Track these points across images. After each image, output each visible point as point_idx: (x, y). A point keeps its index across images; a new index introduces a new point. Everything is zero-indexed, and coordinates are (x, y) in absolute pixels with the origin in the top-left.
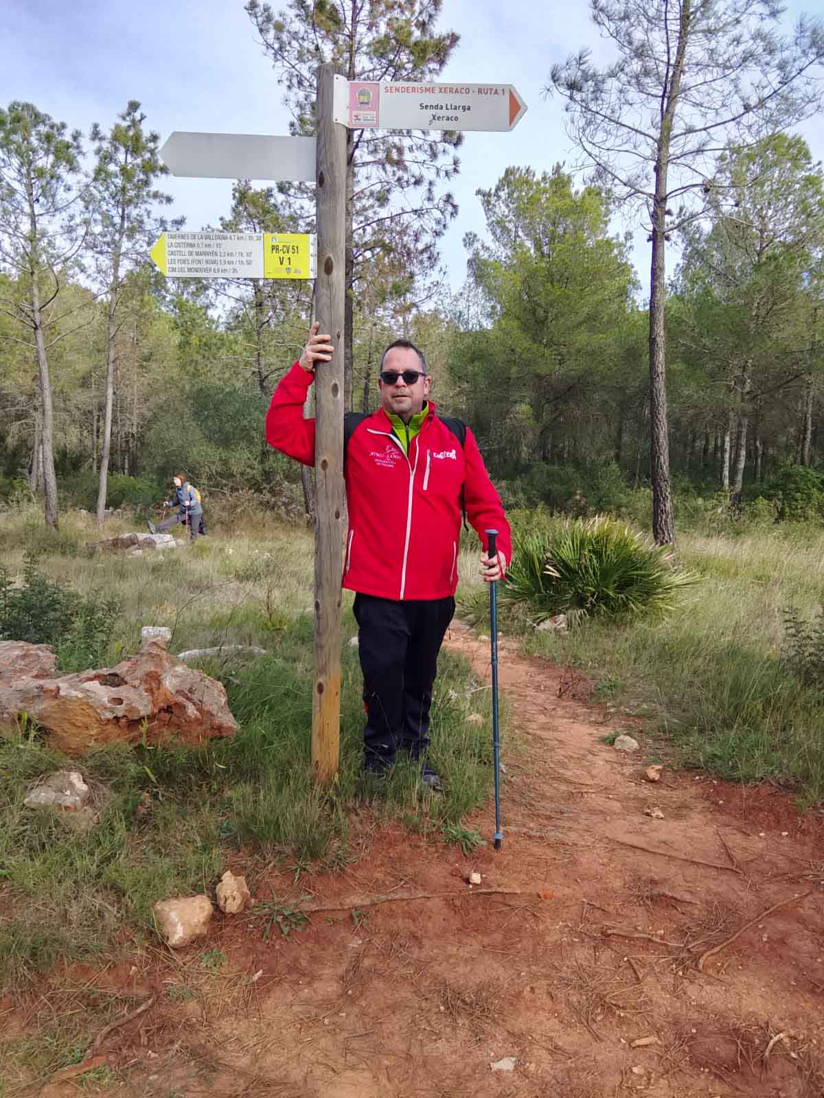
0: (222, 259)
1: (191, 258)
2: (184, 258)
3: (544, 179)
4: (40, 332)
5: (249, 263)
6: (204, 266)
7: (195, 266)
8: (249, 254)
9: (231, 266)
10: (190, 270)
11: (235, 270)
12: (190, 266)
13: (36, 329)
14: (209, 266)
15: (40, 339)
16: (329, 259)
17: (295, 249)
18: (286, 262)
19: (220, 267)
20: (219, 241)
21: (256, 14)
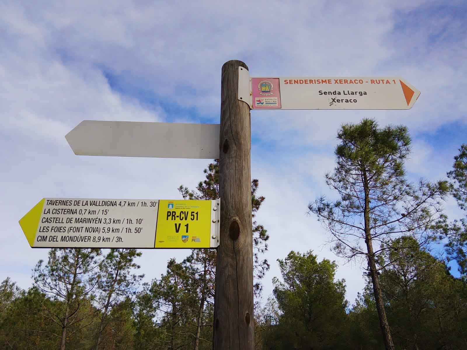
0: (107, 226)
1: (68, 225)
2: (59, 225)
3: (304, 256)
4: (65, 329)
5: (138, 231)
6: (83, 234)
7: (72, 234)
8: (139, 221)
9: (116, 235)
10: (63, 239)
11: (119, 239)
12: (66, 234)
13: (64, 328)
14: (88, 234)
15: (64, 334)
16: (235, 222)
17: (195, 216)
18: (183, 228)
19: (102, 235)
20: (105, 208)
21: (182, 191)
